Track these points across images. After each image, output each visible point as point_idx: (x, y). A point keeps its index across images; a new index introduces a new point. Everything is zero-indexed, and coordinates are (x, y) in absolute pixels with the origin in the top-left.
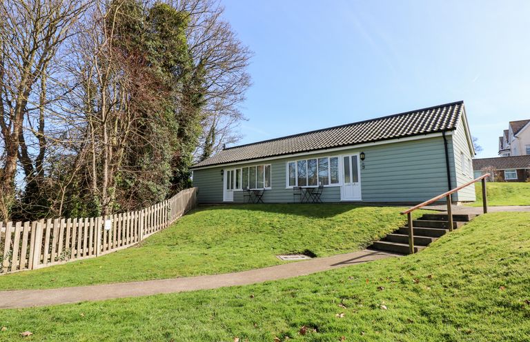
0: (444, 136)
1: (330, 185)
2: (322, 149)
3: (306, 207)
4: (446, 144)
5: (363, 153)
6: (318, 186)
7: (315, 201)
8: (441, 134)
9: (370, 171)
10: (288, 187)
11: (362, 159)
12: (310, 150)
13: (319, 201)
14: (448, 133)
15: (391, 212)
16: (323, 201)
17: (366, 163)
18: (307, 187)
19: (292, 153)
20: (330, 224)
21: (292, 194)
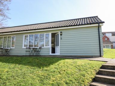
0: (99, 26)
1: (45, 47)
2: (42, 29)
3: (30, 59)
4: (99, 29)
5: (61, 32)
6: (39, 47)
7: (37, 55)
8: (97, 25)
9: (64, 41)
10: (24, 47)
11: (61, 35)
12: (36, 29)
13: (39, 55)
14: (100, 24)
15: (83, 64)
16: (41, 55)
17: (62, 37)
18: (33, 47)
19: (27, 30)
20: (46, 75)
21: (25, 51)
